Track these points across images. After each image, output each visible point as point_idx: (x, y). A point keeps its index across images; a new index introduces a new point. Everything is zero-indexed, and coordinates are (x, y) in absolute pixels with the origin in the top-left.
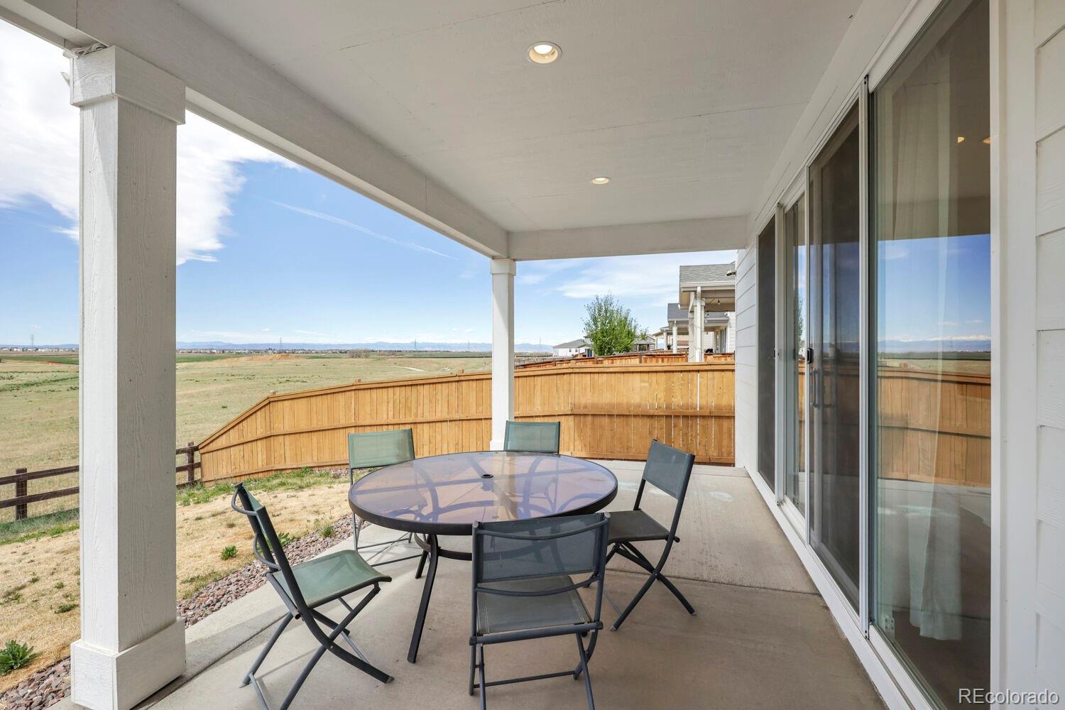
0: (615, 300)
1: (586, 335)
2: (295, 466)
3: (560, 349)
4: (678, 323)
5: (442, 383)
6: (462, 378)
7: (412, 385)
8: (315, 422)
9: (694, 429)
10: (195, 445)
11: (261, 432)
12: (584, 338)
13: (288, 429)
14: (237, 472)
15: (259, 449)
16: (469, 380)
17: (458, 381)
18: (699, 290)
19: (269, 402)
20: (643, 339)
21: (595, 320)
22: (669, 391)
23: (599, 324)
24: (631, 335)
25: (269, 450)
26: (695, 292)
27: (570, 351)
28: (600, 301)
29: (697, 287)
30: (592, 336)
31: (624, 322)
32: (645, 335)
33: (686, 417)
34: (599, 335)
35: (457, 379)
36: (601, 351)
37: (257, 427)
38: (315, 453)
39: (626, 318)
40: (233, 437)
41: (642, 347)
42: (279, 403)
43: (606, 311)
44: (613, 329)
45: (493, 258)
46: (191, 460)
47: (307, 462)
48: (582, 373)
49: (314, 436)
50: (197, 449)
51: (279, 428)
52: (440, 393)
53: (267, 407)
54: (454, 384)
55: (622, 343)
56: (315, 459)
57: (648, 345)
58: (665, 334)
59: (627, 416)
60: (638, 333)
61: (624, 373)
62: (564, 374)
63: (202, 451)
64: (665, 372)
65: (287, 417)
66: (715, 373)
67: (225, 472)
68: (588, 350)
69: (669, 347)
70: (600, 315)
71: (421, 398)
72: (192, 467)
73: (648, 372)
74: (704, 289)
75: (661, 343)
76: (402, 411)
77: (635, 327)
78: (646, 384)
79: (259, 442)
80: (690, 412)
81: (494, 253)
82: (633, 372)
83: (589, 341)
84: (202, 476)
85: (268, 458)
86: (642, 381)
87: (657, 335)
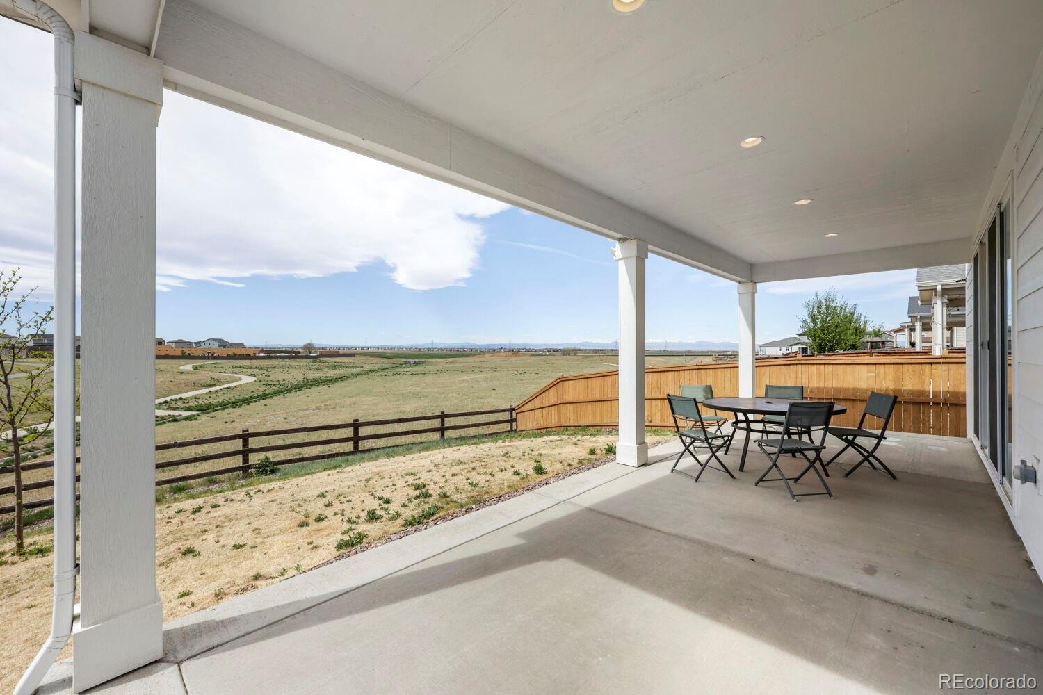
0: (839, 298)
1: (801, 331)
2: (576, 425)
3: (767, 348)
4: (922, 317)
5: (684, 370)
6: (701, 367)
7: (661, 372)
8: (590, 396)
9: (926, 414)
10: (514, 407)
11: (553, 401)
12: (798, 336)
13: (571, 399)
14: (539, 426)
15: (553, 412)
16: (707, 369)
17: (697, 369)
18: (939, 288)
19: (560, 381)
20: (877, 336)
21: (814, 318)
22: (898, 379)
23: (818, 321)
24: (859, 332)
25: (559, 413)
26: (935, 290)
27: (780, 350)
28: (820, 298)
29: (936, 286)
30: (811, 333)
31: (850, 318)
32: (879, 331)
33: (917, 403)
34: (819, 332)
35: (697, 367)
36: (821, 349)
37: (551, 397)
38: (590, 417)
39: (852, 314)
40: (536, 403)
41: (874, 345)
42: (566, 382)
43: (827, 308)
44: (836, 326)
45: (740, 282)
46: (511, 417)
47: (584, 422)
48: (808, 364)
49: (590, 405)
50: (514, 410)
51: (566, 398)
52: (683, 378)
53: (558, 384)
54: (694, 371)
55: (848, 340)
56: (590, 420)
57: (883, 343)
58: (906, 330)
59: (854, 400)
60: (869, 329)
61: (850, 364)
62: (791, 365)
63: (517, 411)
64: (893, 364)
65: (571, 392)
66: (951, 365)
67: (531, 425)
68: (803, 348)
69: (913, 345)
70: (819, 312)
71: (668, 381)
72: (512, 421)
73: (876, 364)
74: (944, 287)
75: (902, 340)
76: (654, 390)
77: (865, 323)
78: (874, 374)
79: (553, 407)
80: (922, 399)
81: (741, 279)
82: (859, 364)
83: (805, 339)
84: (517, 427)
85: (559, 418)
86: (870, 372)
87: (896, 331)
